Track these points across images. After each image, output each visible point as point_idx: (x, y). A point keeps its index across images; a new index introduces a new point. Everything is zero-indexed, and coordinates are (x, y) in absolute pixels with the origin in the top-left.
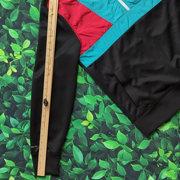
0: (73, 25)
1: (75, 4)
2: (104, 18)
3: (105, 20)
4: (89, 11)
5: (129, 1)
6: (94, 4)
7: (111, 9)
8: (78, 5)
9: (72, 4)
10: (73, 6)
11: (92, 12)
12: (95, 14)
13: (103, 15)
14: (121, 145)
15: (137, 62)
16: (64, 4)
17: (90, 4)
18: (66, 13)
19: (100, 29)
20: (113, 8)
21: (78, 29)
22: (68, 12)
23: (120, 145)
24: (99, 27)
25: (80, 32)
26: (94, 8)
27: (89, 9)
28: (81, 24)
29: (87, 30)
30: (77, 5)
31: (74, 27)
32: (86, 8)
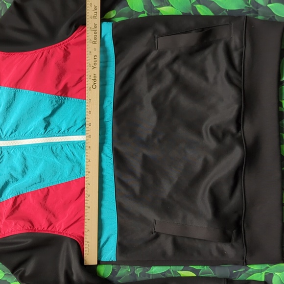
0: (46, 229)
1: (21, 202)
2: (71, 180)
3: (75, 180)
4: (46, 191)
5: (77, 129)
6: (43, 176)
7: (68, 161)
8: (25, 198)
9: (19, 206)
10: (21, 205)
11: (49, 188)
12: (56, 186)
13: (66, 176)
14: (266, 271)
15: (166, 188)
16: (8, 216)
17: (37, 182)
18: (22, 226)
19: (81, 197)
20: (69, 156)
21: (56, 227)
22: (23, 220)
23: (264, 273)
24: (78, 196)
25: (62, 228)
26: (48, 181)
27: (44, 189)
28: (54, 216)
29: (67, 216)
30: (24, 200)
31: (49, 229)
32: (39, 191)
